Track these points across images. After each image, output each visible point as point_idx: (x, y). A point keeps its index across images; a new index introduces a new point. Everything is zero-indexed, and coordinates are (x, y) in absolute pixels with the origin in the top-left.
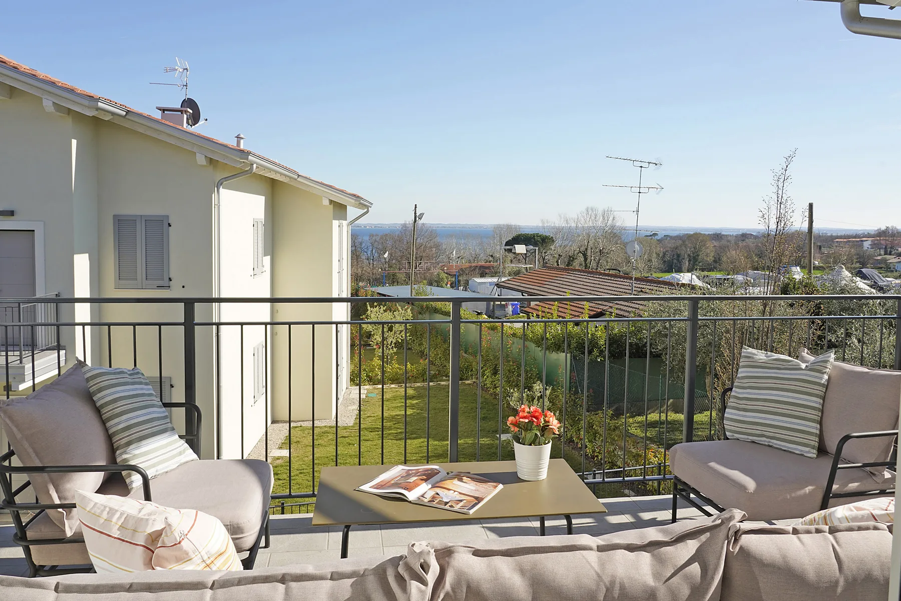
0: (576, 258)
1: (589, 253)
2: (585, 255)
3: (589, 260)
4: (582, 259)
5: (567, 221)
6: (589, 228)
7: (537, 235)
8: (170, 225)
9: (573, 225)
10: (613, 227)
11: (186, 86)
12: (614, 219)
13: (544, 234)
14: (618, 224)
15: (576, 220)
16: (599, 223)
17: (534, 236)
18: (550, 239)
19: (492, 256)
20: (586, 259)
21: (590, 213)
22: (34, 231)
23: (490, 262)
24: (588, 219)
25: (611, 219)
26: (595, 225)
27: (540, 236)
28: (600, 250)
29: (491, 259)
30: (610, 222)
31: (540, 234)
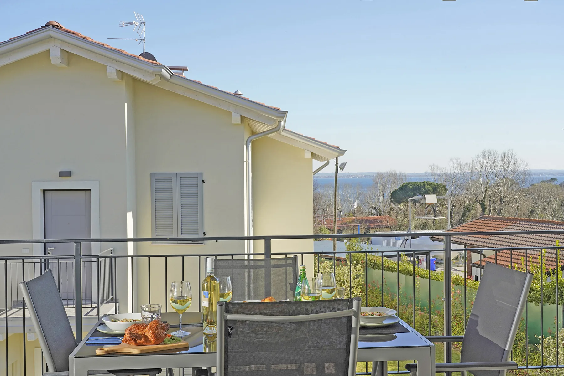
0: (472, 209)
1: (487, 203)
2: (483, 205)
3: (487, 211)
4: (480, 209)
5: (460, 167)
6: (487, 174)
7: (428, 183)
8: (204, 182)
9: (468, 170)
10: (515, 173)
11: (144, 40)
12: (515, 163)
13: (436, 182)
14: (521, 169)
15: (471, 165)
16: (499, 167)
17: (424, 185)
18: (442, 188)
19: (375, 208)
20: (484, 210)
21: (487, 157)
22: (90, 190)
23: (372, 214)
24: (485, 164)
25: (512, 163)
26: (494, 170)
27: (431, 185)
28: (501, 200)
29: (374, 211)
30: (511, 167)
31: (431, 182)
